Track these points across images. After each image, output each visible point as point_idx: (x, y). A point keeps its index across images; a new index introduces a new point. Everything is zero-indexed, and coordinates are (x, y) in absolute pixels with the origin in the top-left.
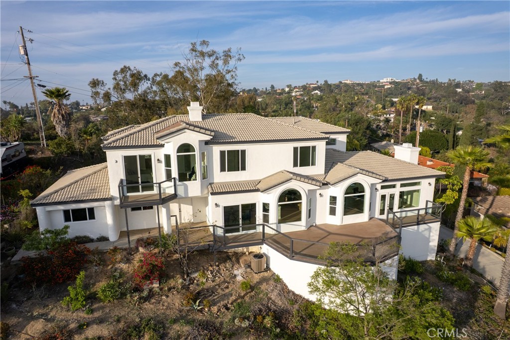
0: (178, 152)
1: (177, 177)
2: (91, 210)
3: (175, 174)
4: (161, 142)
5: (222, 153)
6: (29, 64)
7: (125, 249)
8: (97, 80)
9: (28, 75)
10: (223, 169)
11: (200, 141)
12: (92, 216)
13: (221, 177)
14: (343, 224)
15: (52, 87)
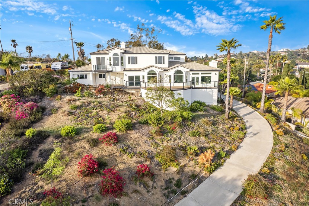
0: (113, 56)
1: (113, 65)
2: (86, 75)
3: (112, 63)
4: (107, 52)
5: (129, 58)
6: (72, 34)
7: (95, 87)
8: (100, 44)
9: (71, 38)
10: (129, 63)
11: (120, 52)
12: (86, 78)
13: (128, 66)
14: (174, 86)
15: (79, 42)
